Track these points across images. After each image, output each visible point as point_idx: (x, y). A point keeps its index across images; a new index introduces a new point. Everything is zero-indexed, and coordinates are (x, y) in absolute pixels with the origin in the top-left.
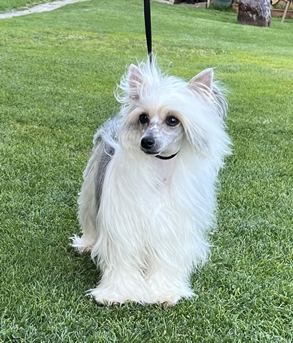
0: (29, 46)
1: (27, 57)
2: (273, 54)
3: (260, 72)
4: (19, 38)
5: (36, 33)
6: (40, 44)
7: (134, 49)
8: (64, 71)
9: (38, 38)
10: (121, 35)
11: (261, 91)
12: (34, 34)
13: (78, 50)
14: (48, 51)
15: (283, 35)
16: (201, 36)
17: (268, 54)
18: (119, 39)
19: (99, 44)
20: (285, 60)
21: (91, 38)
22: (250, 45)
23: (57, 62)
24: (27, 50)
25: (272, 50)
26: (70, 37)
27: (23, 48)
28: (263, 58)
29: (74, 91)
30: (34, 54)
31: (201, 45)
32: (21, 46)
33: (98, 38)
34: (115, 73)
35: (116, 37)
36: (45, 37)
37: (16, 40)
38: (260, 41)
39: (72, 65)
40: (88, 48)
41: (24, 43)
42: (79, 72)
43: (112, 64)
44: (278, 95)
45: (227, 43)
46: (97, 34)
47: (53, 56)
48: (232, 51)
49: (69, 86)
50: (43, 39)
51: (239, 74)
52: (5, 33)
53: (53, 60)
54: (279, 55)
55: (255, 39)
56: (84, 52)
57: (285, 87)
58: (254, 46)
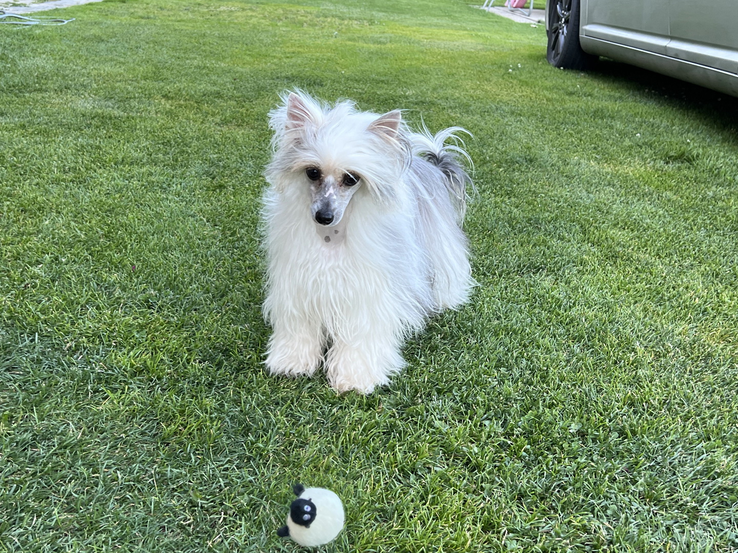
0: (179, 19)
1: (175, 30)
2: (425, 25)
3: (409, 43)
4: (168, 10)
5: (187, 5)
6: (190, 15)
7: (286, 21)
8: (213, 44)
9: (188, 10)
10: (275, 6)
11: (407, 62)
12: (185, 6)
13: (230, 22)
14: (198, 24)
15: (437, 5)
16: (356, 6)
17: (420, 25)
18: (272, 10)
19: (251, 16)
20: (436, 31)
21: (243, 10)
22: (403, 16)
23: (206, 35)
24: (177, 23)
25: (424, 20)
26: (222, 8)
27: (172, 21)
28: (414, 28)
29: (223, 65)
30: (184, 28)
31: (355, 16)
32: (170, 19)
33: (251, 9)
34: (265, 46)
35: (269, 8)
36: (196, 9)
37: (165, 13)
38: (414, 11)
39: (221, 38)
40: (240, 20)
41: (173, 15)
42: (228, 45)
43: (263, 36)
44: (424, 66)
45: (381, 14)
46: (250, 5)
47: (203, 29)
48: (385, 22)
49: (218, 60)
50: (193, 12)
51: (389, 45)
52: (154, 6)
53: (203, 32)
54: (431, 25)
55: (409, 9)
56: (235, 24)
57: (431, 58)
58: (408, 16)
